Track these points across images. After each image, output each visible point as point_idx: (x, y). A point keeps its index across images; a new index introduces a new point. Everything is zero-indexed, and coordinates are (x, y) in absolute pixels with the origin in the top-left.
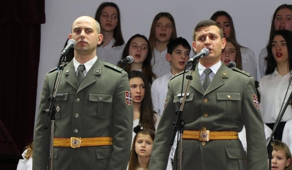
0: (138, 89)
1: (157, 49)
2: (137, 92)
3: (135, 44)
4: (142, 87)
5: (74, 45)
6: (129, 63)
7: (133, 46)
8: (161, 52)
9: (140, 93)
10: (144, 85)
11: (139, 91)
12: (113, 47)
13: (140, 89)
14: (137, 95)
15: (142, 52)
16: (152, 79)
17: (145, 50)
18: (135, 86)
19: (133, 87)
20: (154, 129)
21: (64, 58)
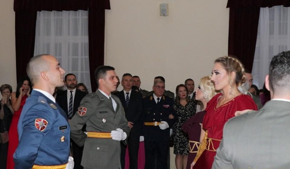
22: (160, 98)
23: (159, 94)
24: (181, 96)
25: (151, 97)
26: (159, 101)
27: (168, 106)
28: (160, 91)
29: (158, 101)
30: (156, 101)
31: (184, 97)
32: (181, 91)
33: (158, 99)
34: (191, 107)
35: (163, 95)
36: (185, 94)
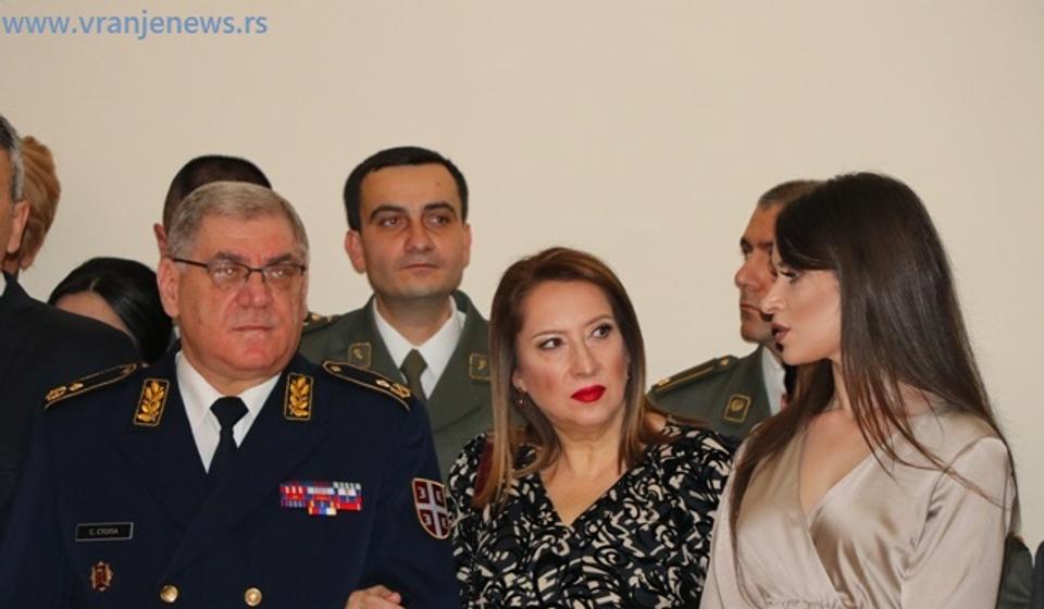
22: (255, 397)
23: (241, 348)
24: (558, 404)
25: (155, 392)
26: (240, 431)
27: (349, 490)
28: (246, 318)
29: (226, 434)
30: (206, 437)
31: (592, 413)
32: (557, 342)
33: (229, 410)
34: (644, 539)
35: (295, 366)
36: (602, 379)
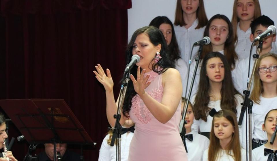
0: (217, 69)
1: (241, 29)
2: (216, 71)
3: (214, 27)
4: (221, 67)
5: (138, 60)
6: (206, 44)
7: (212, 29)
8: (245, 32)
9: (219, 72)
10: (222, 64)
11: (218, 70)
12: (196, 28)
13: (219, 68)
14: (217, 74)
15: (221, 35)
16: (234, 60)
17: (225, 32)
18: (213, 66)
19: (212, 67)
20: (236, 111)
21: (128, 74)
